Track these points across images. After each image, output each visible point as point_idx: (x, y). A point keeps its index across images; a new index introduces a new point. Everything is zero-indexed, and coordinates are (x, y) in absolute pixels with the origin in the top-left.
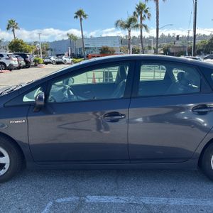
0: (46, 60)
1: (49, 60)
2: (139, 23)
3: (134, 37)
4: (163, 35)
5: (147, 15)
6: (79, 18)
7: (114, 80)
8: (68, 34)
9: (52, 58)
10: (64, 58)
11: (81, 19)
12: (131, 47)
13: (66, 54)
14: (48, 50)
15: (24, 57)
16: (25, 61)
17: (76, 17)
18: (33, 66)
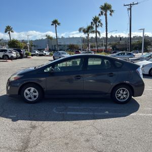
0: (32, 53)
1: (34, 53)
2: (95, 29)
3: (92, 38)
4: (112, 37)
5: (100, 25)
6: (54, 25)
7: (78, 64)
8: (46, 36)
9: (37, 52)
10: (44, 52)
11: (56, 26)
12: (90, 45)
13: (46, 49)
14: (32, 46)
15: (20, 51)
16: (20, 54)
17: (53, 25)
18: (25, 57)
